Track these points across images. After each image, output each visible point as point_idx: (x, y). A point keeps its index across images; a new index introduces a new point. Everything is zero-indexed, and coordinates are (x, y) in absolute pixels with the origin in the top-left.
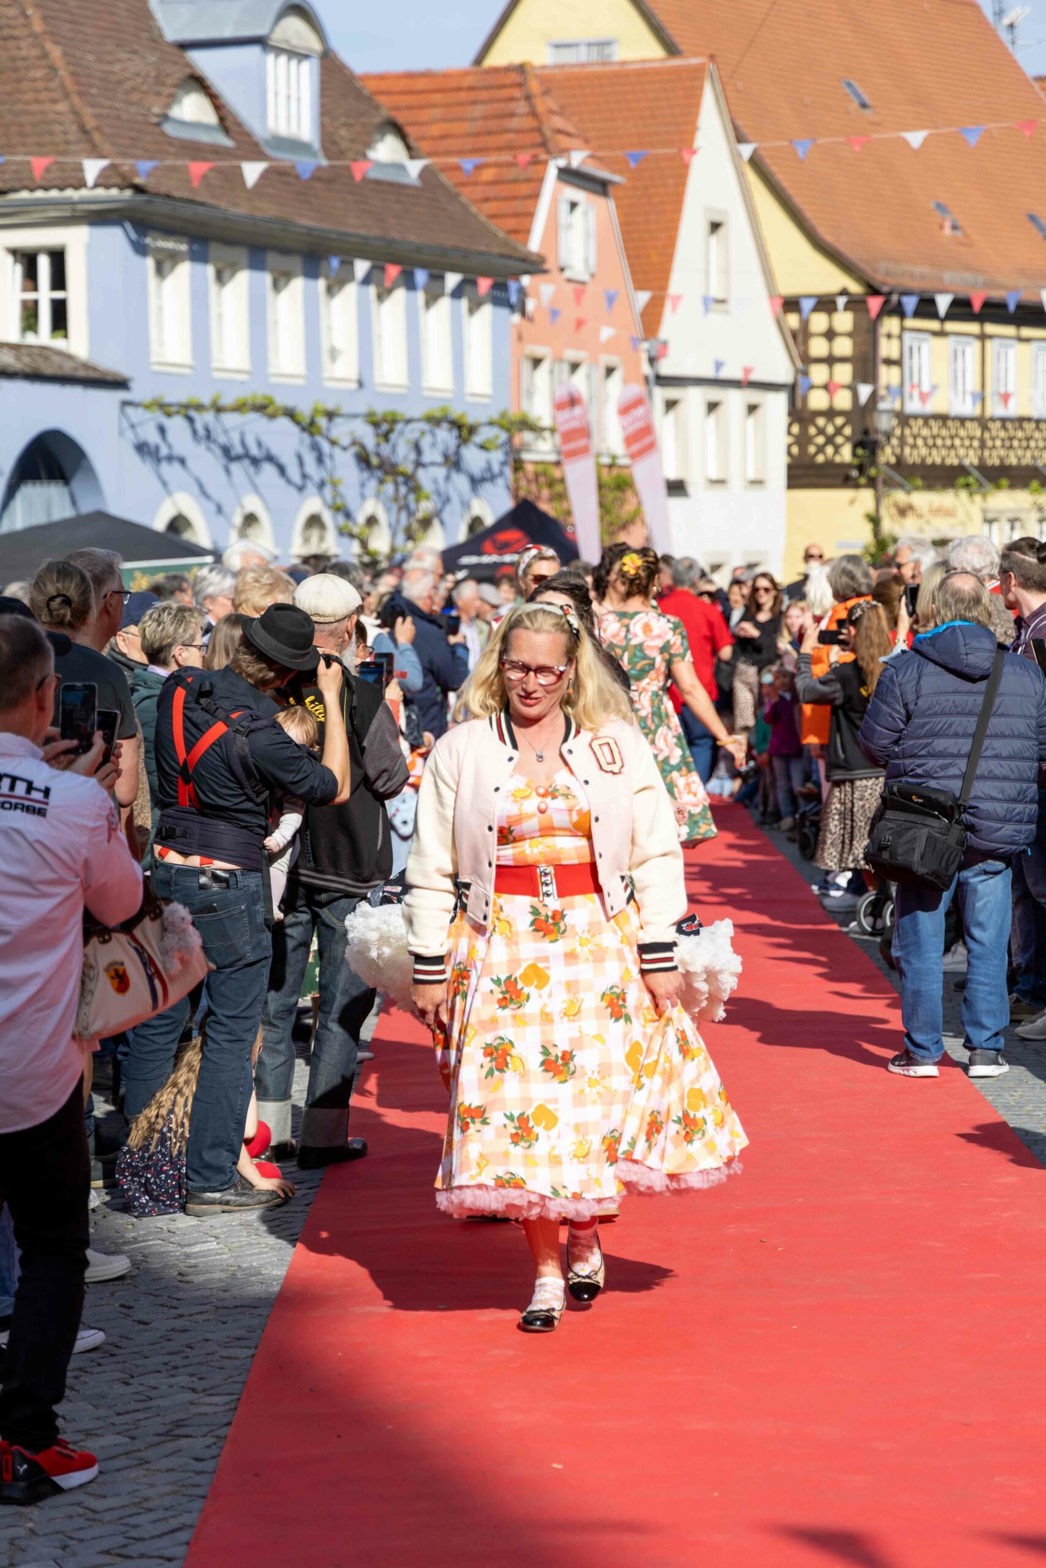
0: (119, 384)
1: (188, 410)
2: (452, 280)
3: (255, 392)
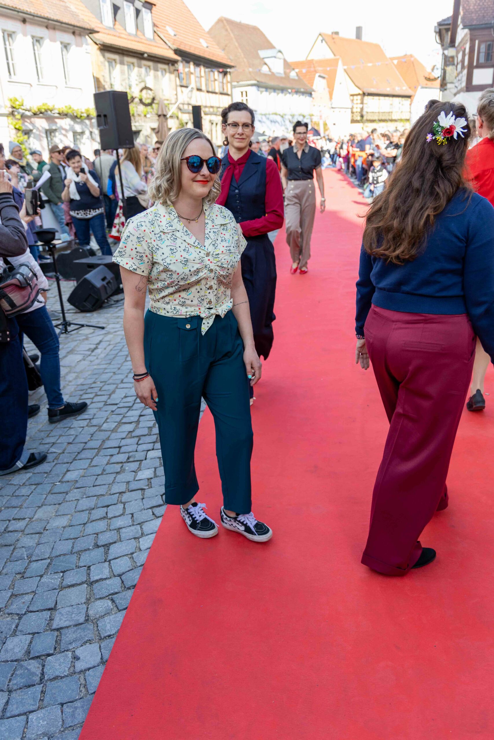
3: (275, 112)
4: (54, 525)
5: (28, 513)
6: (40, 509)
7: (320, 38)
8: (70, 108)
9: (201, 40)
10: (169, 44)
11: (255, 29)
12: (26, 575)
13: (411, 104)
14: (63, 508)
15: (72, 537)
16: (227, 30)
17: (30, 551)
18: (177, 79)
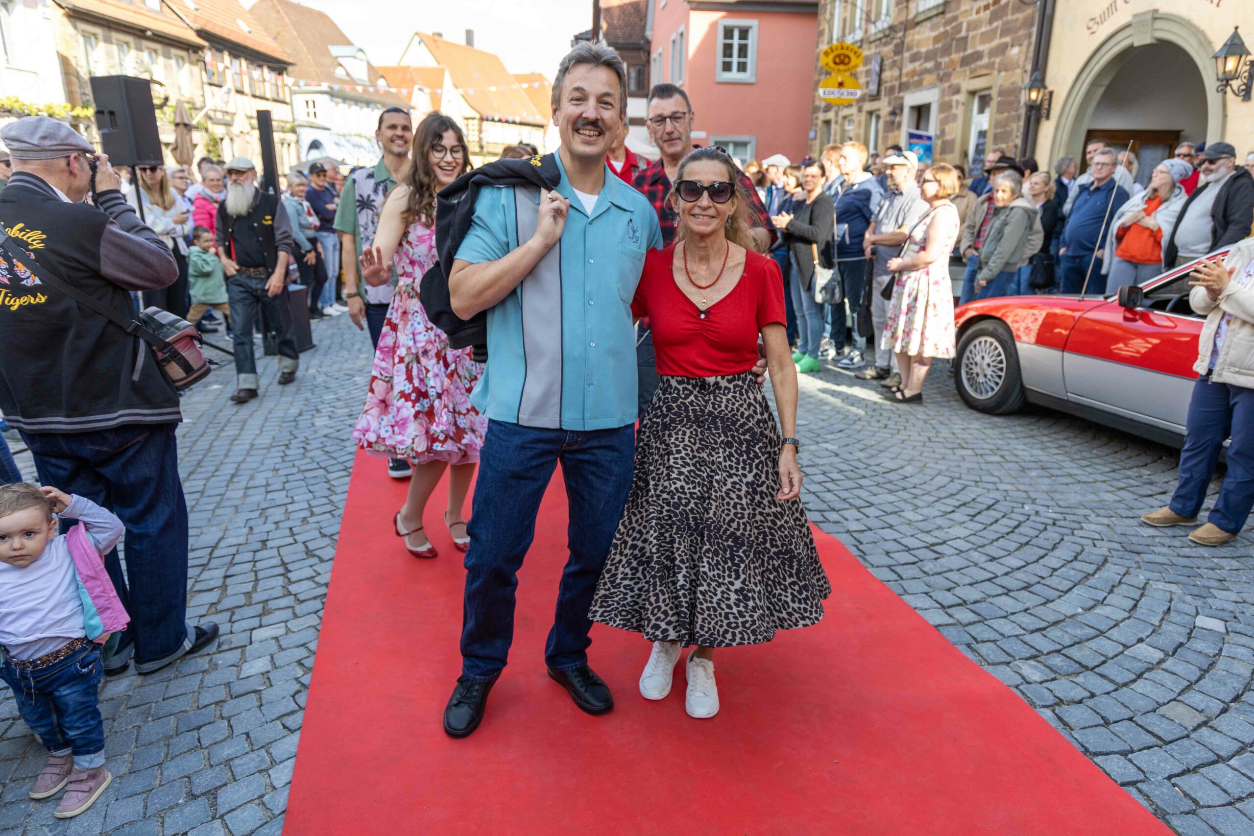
7: (417, 38)
8: (17, 101)
9: (240, 22)
10: (187, 21)
11: (321, 16)
13: (544, 136)
16: (279, 13)
18: (204, 73)
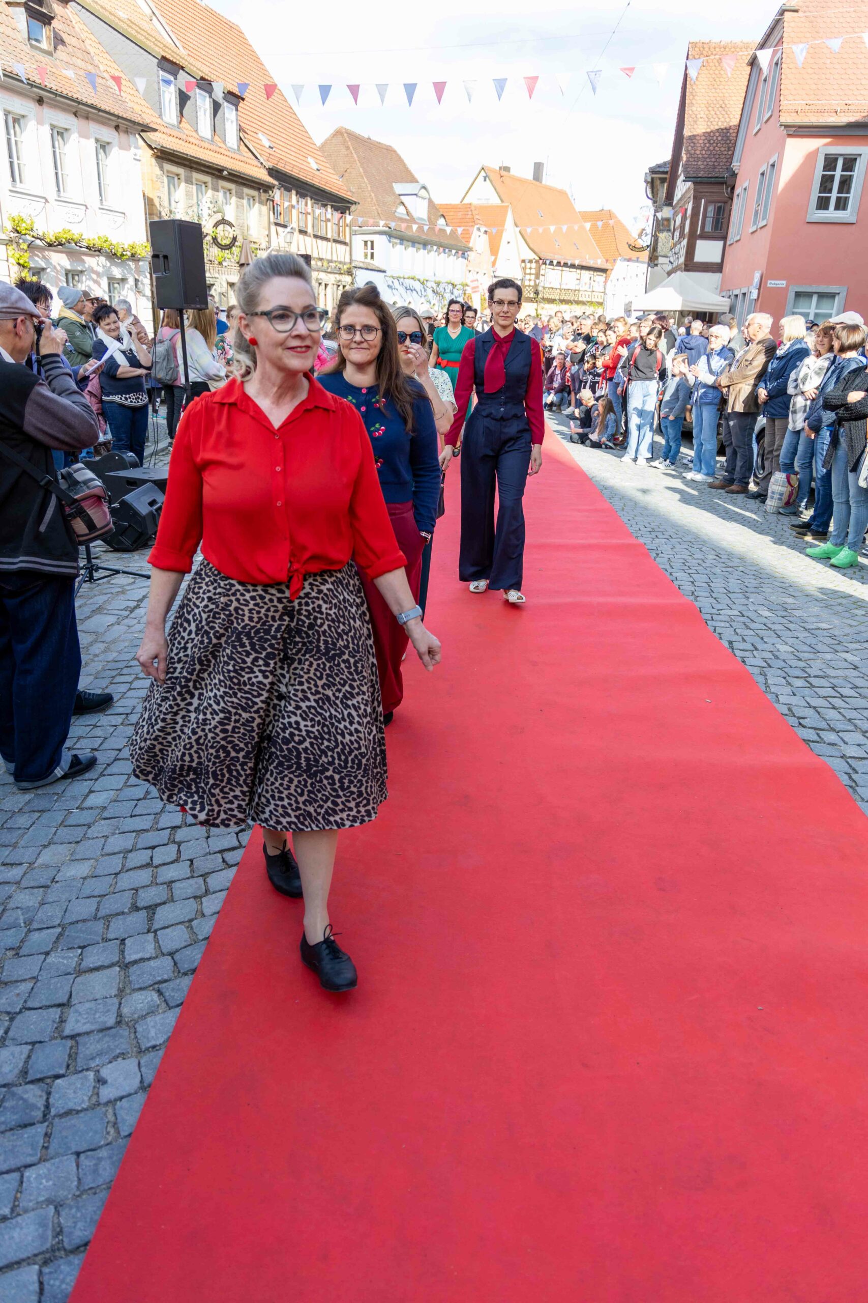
0: (384, 272)
1: (398, 278)
2: (454, 251)
3: (412, 275)
4: (68, 875)
5: (27, 855)
6: (46, 850)
7: (483, 174)
8: (106, 241)
9: (310, 160)
10: (262, 160)
11: (389, 151)
12: (22, 952)
13: (605, 282)
14: (83, 849)
15: (96, 893)
16: (348, 148)
17: (30, 914)
18: (271, 213)
